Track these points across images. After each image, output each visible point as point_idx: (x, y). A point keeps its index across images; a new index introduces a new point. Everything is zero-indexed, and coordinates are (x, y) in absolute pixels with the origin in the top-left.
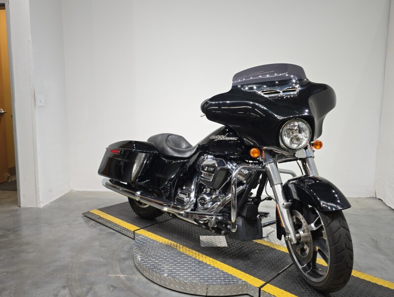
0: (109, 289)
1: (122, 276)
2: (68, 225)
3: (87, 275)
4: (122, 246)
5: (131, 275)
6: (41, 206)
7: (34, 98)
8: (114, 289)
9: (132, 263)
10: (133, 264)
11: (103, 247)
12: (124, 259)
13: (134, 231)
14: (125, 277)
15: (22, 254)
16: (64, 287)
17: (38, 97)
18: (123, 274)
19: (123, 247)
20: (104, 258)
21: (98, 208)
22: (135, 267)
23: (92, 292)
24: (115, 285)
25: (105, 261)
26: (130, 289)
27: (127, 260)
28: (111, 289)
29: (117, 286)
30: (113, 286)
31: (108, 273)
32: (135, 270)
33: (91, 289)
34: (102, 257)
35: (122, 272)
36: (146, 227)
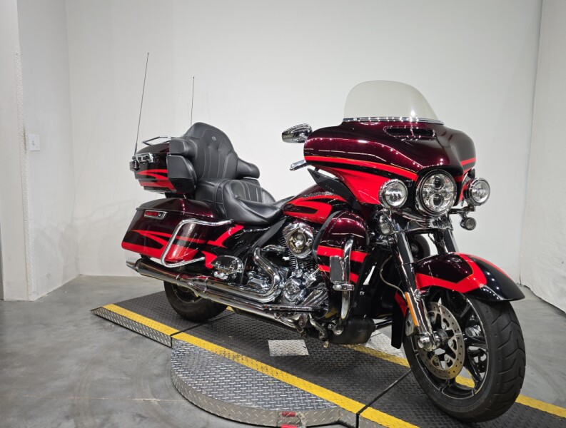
0: (134, 420)
1: (153, 400)
2: (74, 326)
3: (102, 400)
4: (154, 356)
5: (168, 398)
6: (34, 298)
7: (25, 139)
8: (141, 420)
9: (170, 381)
10: (170, 384)
11: (126, 358)
12: (158, 376)
13: (172, 335)
14: (159, 402)
15: (5, 370)
16: (67, 418)
17: (30, 137)
18: (155, 397)
19: (155, 358)
20: (127, 375)
21: (116, 302)
22: (173, 388)
23: (109, 425)
24: (143, 414)
25: (129, 378)
26: (166, 419)
27: (162, 376)
28: (138, 419)
29: (146, 416)
30: (140, 416)
31: (133, 396)
32: (174, 391)
33: (107, 420)
34: (124, 372)
35: (154, 394)
36: (189, 329)
